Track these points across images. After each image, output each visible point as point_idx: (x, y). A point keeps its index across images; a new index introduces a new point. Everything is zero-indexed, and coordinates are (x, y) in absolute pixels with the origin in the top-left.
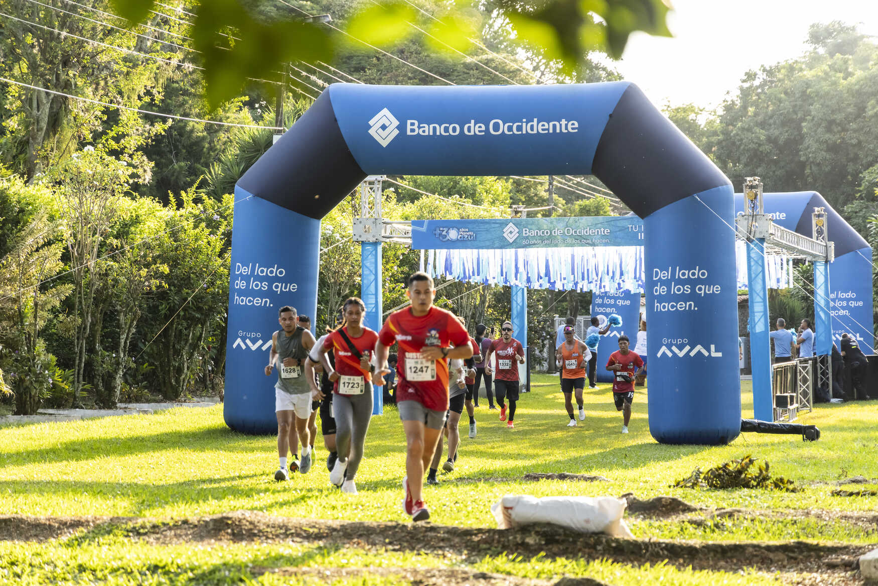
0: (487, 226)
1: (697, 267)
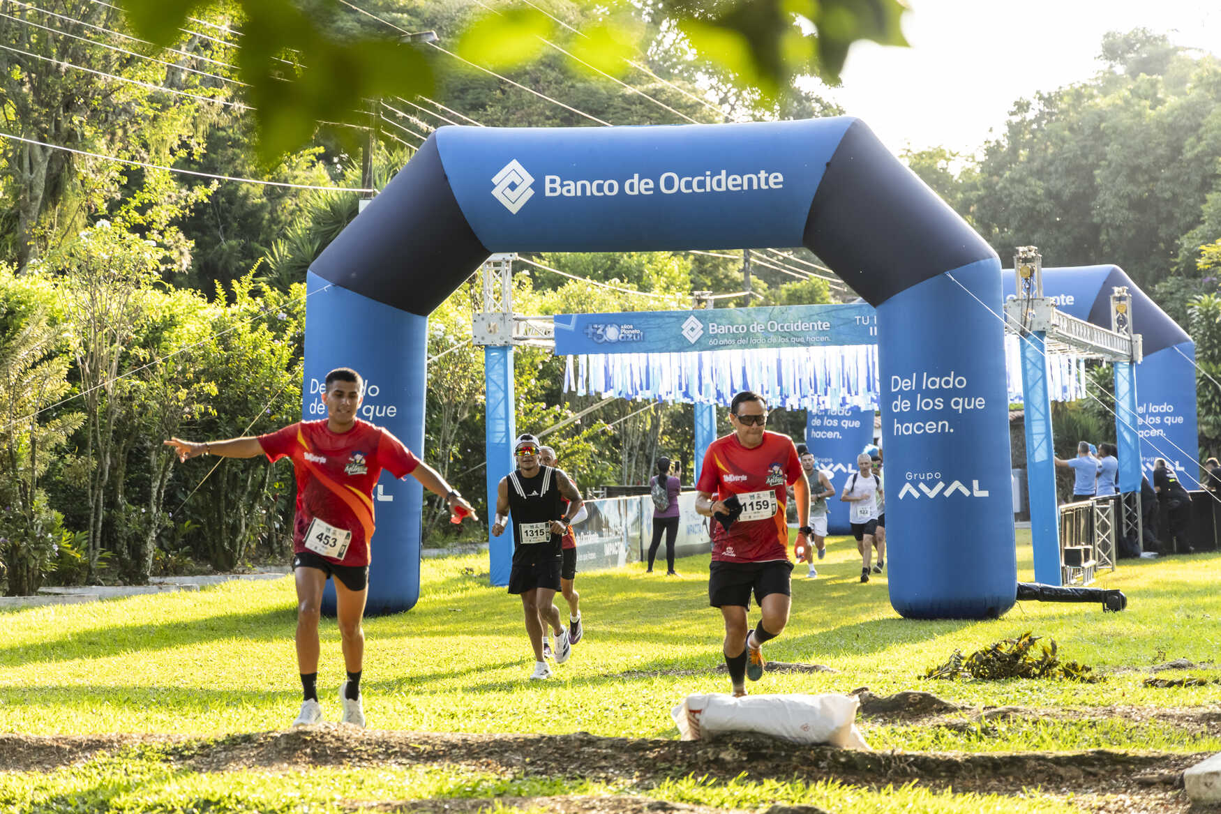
0: (658, 321)
1: (953, 373)
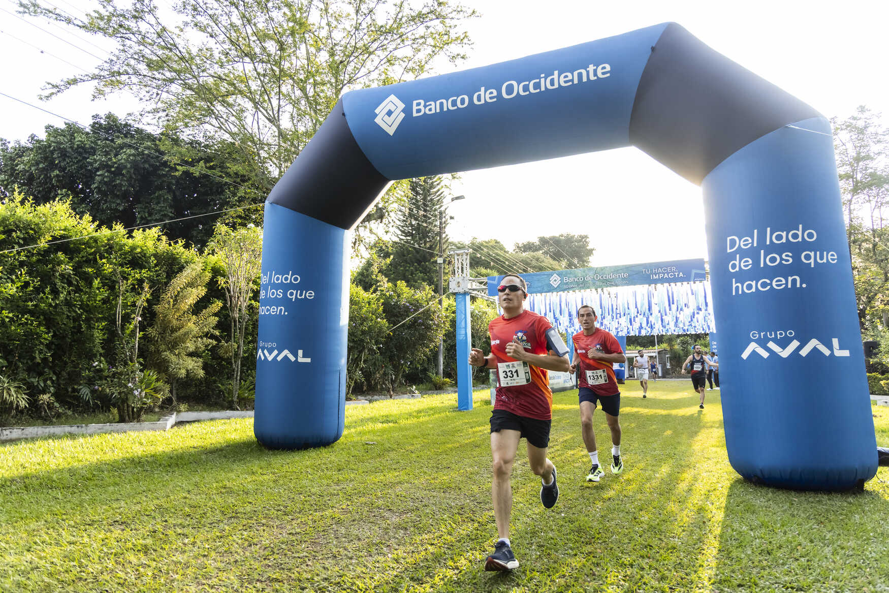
0: (538, 277)
1: (801, 226)
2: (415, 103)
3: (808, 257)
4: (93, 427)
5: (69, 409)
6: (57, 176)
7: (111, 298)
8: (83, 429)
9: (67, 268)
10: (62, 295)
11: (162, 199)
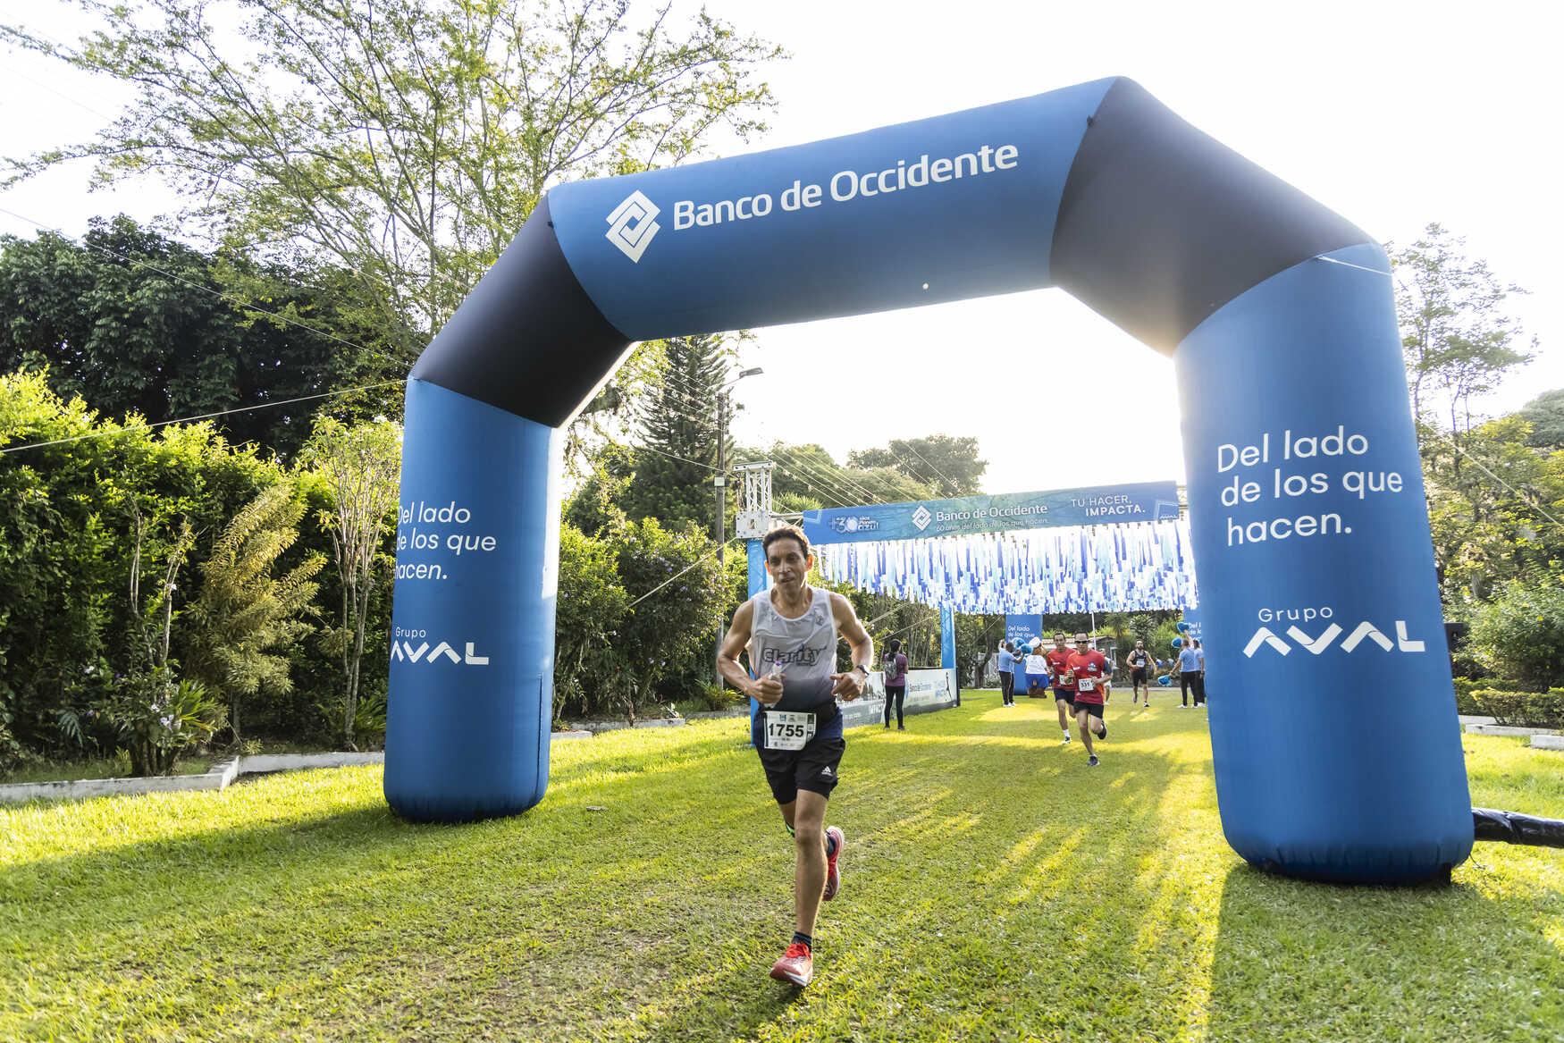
0: (892, 512)
1: (1341, 428)
2: (677, 205)
3: (1354, 482)
4: (84, 785)
5: (39, 752)
6: (22, 326)
7: (121, 548)
8: (65, 789)
9: (39, 495)
10: (27, 544)
11: (217, 370)
